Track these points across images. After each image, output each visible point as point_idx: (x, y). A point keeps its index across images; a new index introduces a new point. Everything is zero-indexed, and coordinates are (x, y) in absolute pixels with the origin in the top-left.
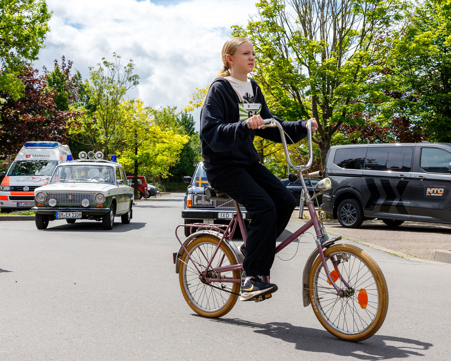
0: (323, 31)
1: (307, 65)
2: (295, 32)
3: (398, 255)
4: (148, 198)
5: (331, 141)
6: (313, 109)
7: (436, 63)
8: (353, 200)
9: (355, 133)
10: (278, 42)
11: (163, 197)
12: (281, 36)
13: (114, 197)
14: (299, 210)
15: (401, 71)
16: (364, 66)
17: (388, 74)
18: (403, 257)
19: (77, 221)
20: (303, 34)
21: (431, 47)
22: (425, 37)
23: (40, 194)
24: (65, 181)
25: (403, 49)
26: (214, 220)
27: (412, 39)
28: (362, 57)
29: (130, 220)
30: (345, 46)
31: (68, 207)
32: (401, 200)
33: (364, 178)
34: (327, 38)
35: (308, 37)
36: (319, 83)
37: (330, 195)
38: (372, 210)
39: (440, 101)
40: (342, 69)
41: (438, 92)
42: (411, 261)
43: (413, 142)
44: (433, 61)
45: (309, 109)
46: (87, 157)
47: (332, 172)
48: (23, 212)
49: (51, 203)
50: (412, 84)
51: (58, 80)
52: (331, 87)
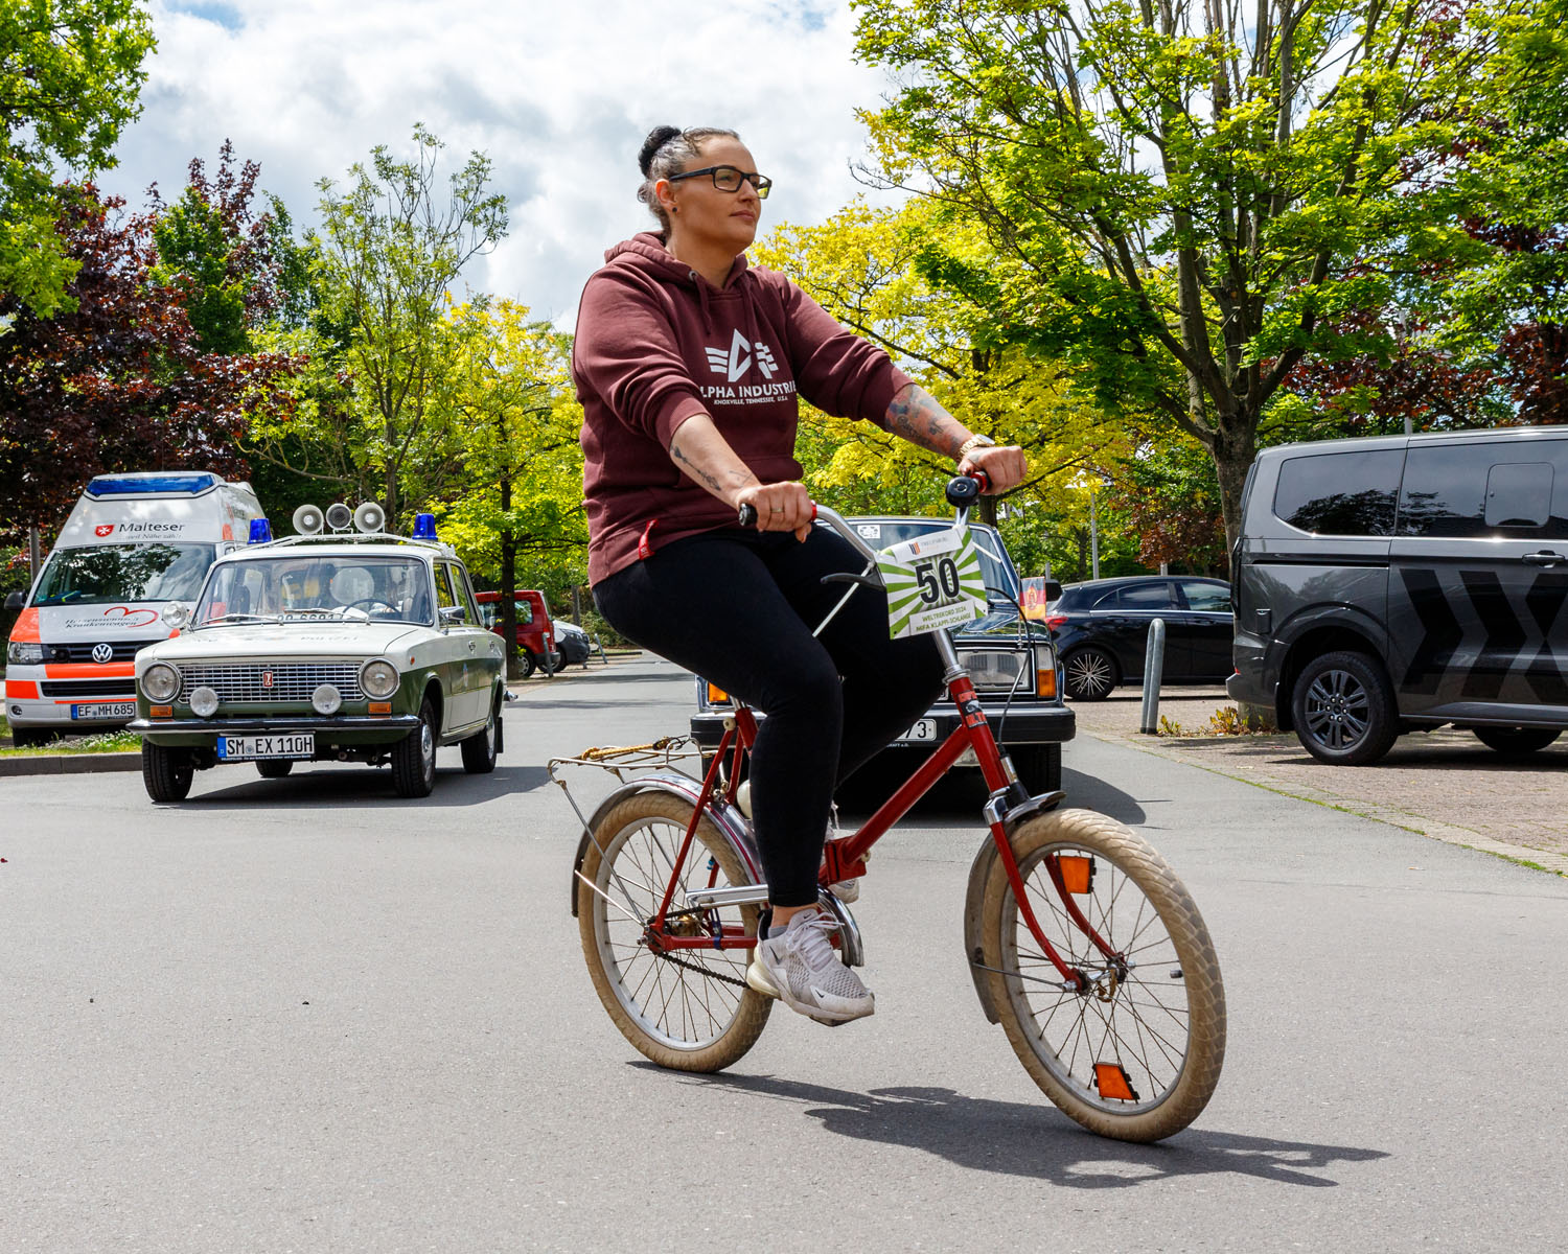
1: (1157, 133)
2: (1105, 9)
3: (1542, 865)
4: (557, 671)
5: (1260, 429)
6: (1185, 308)
8: (1355, 654)
9: (1352, 392)
10: (1038, 49)
11: (614, 668)
12: (1049, 26)
13: (431, 674)
14: (1140, 699)
16: (1382, 127)
18: (1559, 873)
19: (298, 768)
20: (1136, 15)
23: (156, 670)
24: (246, 619)
25: (1540, 52)
29: (494, 757)
30: (1305, 54)
31: (263, 715)
32: (1546, 650)
33: (1394, 570)
34: (1232, 24)
35: (1158, 27)
36: (1206, 205)
37: (1261, 639)
38: (1431, 691)
40: (1294, 143)
45: (1167, 306)
46: (326, 524)
47: (1268, 551)
48: (95, 740)
49: (197, 702)
51: (197, 237)
52: (1252, 218)
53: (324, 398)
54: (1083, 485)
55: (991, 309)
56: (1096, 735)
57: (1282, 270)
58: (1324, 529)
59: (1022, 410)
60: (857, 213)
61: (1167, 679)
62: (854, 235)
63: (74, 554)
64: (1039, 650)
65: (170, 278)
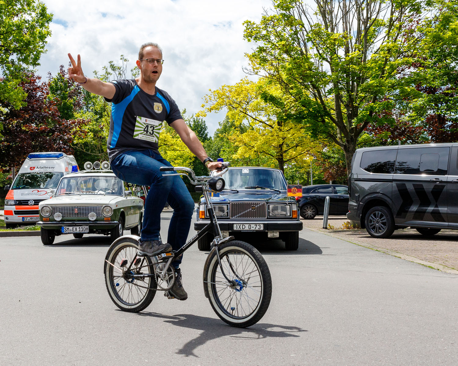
0: (345, 23)
1: (329, 60)
2: (314, 25)
3: (434, 267)
5: (357, 143)
6: (336, 109)
8: (382, 207)
9: (383, 133)
10: (295, 36)
12: (298, 30)
13: (122, 210)
14: (322, 219)
15: (435, 64)
16: (392, 59)
17: (420, 67)
18: (438, 270)
20: (323, 27)
23: (45, 208)
24: (71, 193)
25: (437, 39)
26: (229, 232)
27: (447, 27)
28: (390, 49)
30: (370, 38)
31: (75, 221)
32: (436, 206)
33: (394, 184)
34: (350, 30)
35: (329, 30)
36: (342, 80)
37: (356, 202)
38: (405, 218)
40: (367, 63)
42: (448, 273)
43: (451, 142)
45: (331, 109)
46: (93, 167)
47: (359, 178)
48: (29, 227)
49: (56, 217)
50: (448, 77)
51: (61, 87)
52: (355, 84)
53: (95, 132)
54: (308, 159)
55: (282, 109)
56: (310, 229)
57: (364, 99)
58: (375, 172)
59: (291, 137)
60: (245, 82)
61: (330, 213)
62: (245, 88)
63: (23, 175)
64: (293, 205)
65: (52, 98)
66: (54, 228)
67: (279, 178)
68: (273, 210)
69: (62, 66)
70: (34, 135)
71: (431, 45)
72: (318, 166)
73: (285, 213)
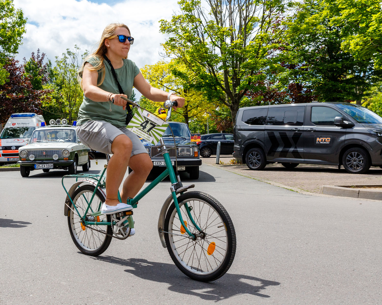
0: (231, 20)
1: (220, 46)
2: (209, 22)
3: (294, 190)
5: (240, 104)
6: (225, 80)
7: (323, 40)
8: (258, 149)
9: (258, 97)
10: (196, 30)
12: (198, 25)
13: (76, 152)
14: (216, 157)
15: (294, 47)
16: (264, 45)
17: (284, 50)
18: (297, 192)
20: (215, 23)
21: (318, 27)
22: (313, 19)
23: (23, 152)
24: (40, 141)
25: (296, 30)
27: (303, 21)
28: (263, 38)
29: (89, 168)
30: (249, 30)
31: (43, 160)
32: (296, 148)
33: (266, 132)
34: (234, 25)
35: (220, 25)
36: (229, 60)
37: (239, 145)
38: (273, 156)
39: (327, 69)
40: (247, 48)
41: (326, 62)
42: (304, 194)
43: (305, 102)
44: (321, 38)
45: (222, 80)
46: (56, 123)
47: (241, 128)
48: (12, 165)
49: (31, 158)
50: (304, 57)
51: (33, 68)
52: (238, 63)
53: (57, 99)
55: (187, 81)
56: (207, 164)
57: (244, 73)
58: (252, 124)
61: (221, 153)
63: (7, 129)
64: (195, 148)
65: (27, 76)
66: (29, 166)
67: (185, 129)
68: (181, 152)
69: (33, 53)
70: (15, 101)
71: (291, 34)
72: (212, 120)
73: (189, 153)
